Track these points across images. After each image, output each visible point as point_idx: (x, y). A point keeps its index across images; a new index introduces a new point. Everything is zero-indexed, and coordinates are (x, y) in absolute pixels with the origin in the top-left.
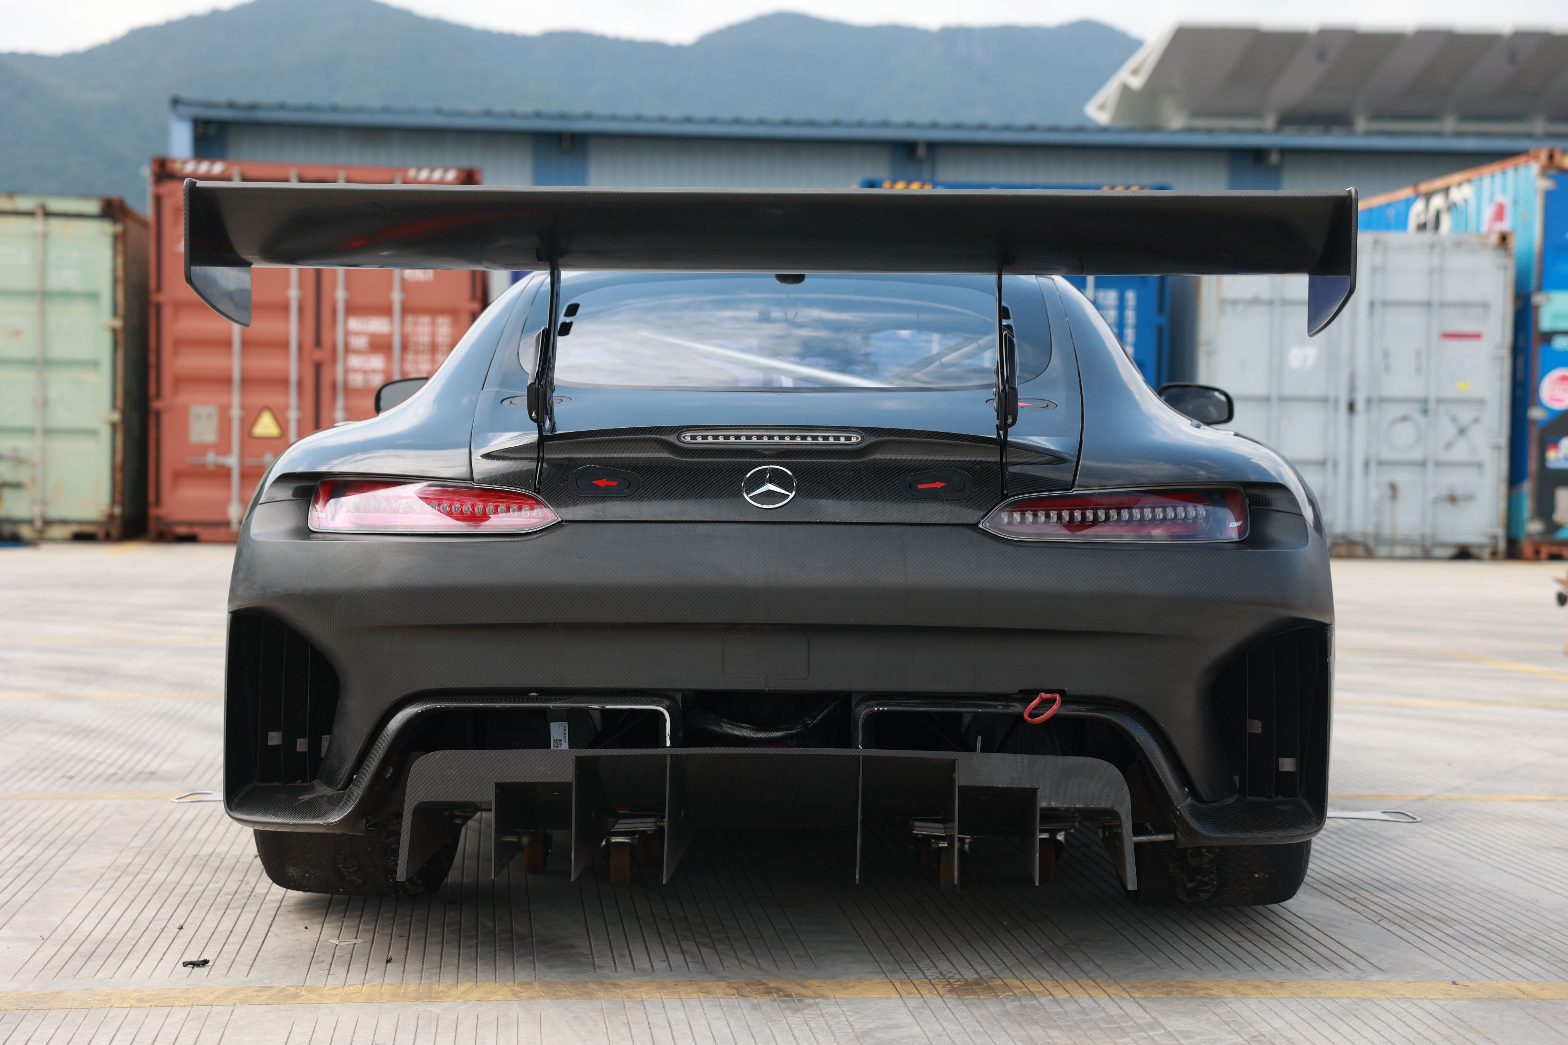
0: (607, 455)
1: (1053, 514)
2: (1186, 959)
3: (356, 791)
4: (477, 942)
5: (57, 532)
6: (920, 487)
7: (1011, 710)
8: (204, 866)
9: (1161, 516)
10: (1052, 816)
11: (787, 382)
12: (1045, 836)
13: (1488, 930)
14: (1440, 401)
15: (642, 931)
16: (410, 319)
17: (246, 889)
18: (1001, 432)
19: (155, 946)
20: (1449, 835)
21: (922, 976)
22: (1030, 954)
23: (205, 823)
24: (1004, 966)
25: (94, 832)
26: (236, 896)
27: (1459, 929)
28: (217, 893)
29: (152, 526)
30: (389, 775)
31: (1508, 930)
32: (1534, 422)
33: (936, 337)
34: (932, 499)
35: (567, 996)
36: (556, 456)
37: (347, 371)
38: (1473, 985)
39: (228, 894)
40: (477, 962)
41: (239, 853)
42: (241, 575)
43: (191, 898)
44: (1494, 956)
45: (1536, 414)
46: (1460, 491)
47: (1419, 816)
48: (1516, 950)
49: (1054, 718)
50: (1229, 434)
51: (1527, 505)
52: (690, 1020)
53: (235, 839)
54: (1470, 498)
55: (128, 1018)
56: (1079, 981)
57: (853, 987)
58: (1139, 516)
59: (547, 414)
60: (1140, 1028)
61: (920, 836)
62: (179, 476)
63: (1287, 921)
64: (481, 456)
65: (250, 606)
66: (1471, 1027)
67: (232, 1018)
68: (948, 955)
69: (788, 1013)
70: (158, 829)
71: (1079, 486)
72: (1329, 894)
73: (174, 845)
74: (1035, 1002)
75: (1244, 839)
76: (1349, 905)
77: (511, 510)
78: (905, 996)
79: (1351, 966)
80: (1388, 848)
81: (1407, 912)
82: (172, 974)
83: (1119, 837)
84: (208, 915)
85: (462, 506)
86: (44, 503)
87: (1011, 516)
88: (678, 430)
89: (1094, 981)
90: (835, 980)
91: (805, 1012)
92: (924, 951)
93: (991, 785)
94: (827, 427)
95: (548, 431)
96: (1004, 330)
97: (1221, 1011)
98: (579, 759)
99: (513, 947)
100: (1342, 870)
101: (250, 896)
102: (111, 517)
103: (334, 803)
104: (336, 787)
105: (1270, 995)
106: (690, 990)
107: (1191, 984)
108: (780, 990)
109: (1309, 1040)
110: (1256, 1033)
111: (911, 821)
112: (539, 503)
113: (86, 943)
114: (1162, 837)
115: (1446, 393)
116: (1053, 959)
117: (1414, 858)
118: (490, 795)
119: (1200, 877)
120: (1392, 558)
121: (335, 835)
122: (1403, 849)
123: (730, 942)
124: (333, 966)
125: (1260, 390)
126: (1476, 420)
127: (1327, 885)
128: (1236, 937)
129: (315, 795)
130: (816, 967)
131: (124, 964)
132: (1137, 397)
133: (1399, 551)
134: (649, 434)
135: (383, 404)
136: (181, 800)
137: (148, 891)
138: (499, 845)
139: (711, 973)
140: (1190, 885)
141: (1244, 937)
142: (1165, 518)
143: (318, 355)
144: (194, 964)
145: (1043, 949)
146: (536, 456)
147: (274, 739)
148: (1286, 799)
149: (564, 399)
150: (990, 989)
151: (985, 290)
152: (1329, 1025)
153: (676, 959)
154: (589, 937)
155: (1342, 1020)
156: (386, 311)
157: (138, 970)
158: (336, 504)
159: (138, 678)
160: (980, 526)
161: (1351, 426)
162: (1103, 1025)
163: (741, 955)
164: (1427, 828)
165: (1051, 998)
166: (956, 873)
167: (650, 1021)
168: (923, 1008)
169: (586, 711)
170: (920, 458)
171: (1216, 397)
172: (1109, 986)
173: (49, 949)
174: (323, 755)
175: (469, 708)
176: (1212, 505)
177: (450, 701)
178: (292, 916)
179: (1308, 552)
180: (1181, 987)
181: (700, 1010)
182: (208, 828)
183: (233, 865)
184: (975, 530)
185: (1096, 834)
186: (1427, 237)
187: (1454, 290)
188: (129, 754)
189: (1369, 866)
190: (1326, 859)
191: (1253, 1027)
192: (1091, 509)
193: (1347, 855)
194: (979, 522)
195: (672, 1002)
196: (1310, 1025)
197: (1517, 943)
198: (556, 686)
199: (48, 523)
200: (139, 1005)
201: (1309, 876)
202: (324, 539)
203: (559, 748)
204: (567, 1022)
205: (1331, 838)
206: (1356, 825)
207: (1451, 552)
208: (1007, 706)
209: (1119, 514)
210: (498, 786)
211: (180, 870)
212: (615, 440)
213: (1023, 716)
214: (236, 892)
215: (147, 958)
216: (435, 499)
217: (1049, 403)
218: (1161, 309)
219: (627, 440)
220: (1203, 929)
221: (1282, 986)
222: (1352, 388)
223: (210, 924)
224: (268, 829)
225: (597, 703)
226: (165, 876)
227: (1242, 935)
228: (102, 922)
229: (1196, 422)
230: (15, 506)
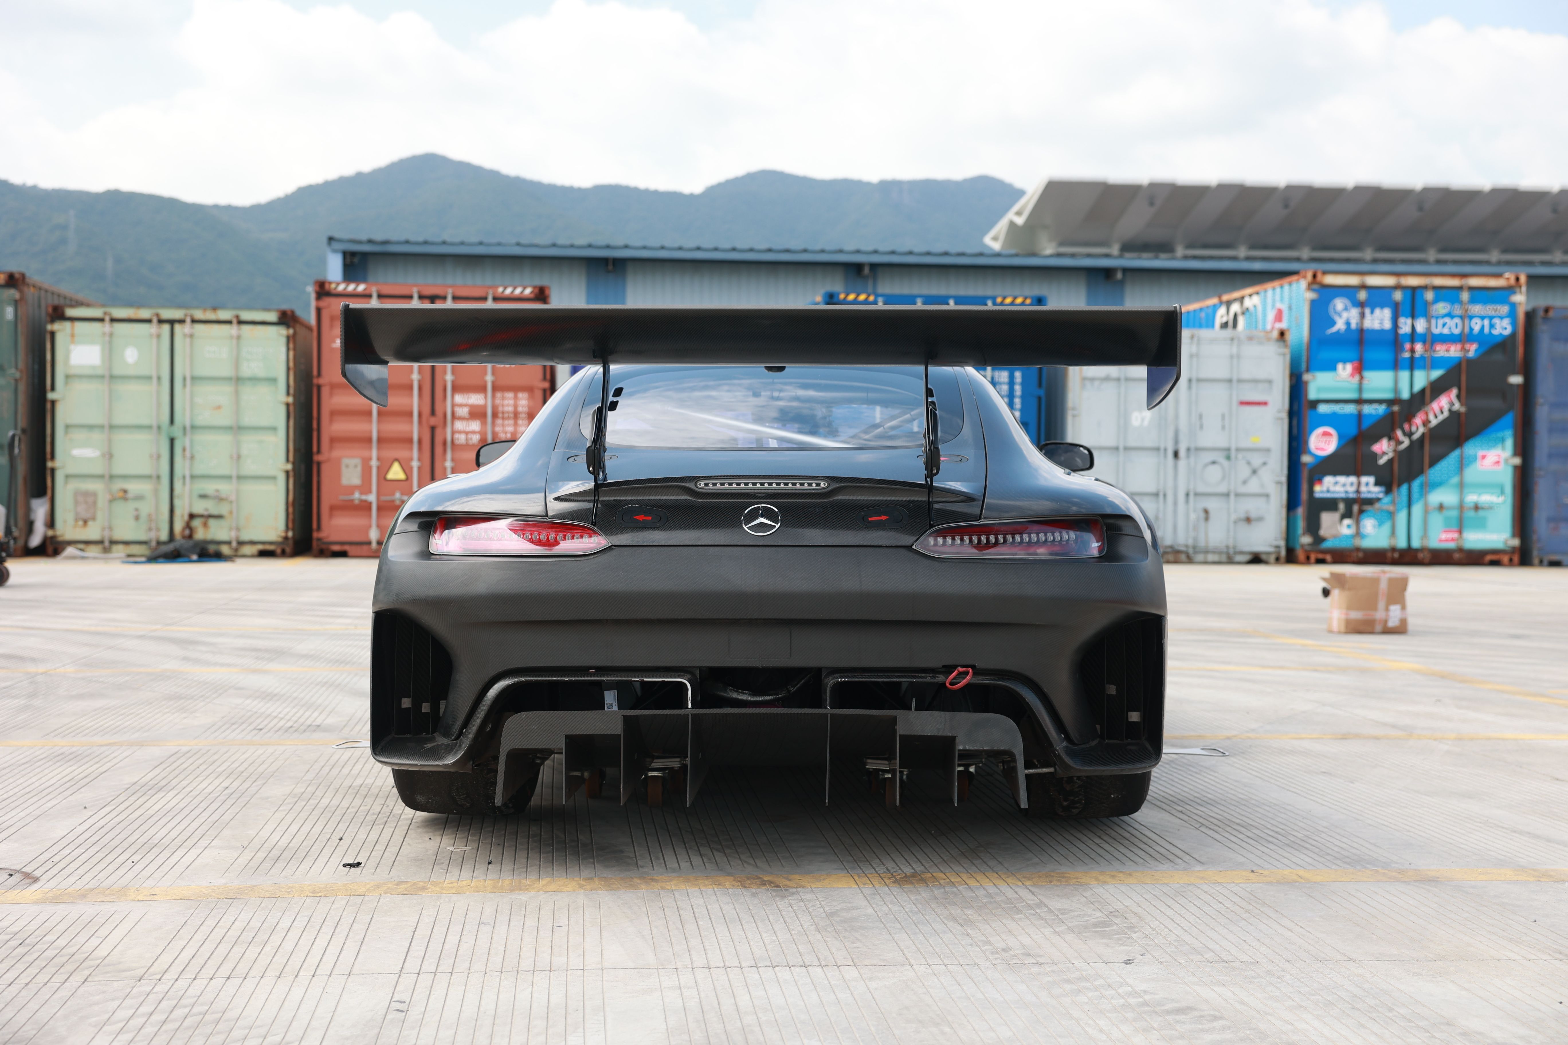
0: (644, 498)
1: (966, 538)
2: (1062, 857)
3: (465, 741)
4: (553, 848)
5: (247, 550)
6: (870, 519)
7: (937, 680)
8: (357, 793)
9: (1044, 539)
10: (966, 755)
11: (773, 444)
12: (961, 768)
13: (1277, 832)
14: (1238, 450)
15: (671, 840)
16: (499, 395)
17: (386, 810)
18: (928, 479)
19: (323, 852)
20: (1249, 764)
21: (874, 872)
22: (951, 854)
23: (357, 762)
24: (932, 863)
25: (278, 769)
26: (380, 816)
27: (1256, 832)
28: (366, 814)
29: (315, 544)
30: (488, 729)
31: (1290, 832)
32: (1305, 464)
33: (878, 409)
34: (879, 528)
35: (619, 888)
36: (607, 499)
37: (453, 433)
38: (1266, 873)
39: (374, 814)
40: (553, 863)
41: (381, 784)
42: (382, 586)
43: (348, 817)
44: (1280, 851)
45: (1306, 459)
46: (1253, 515)
47: (1227, 751)
48: (1295, 847)
49: (968, 686)
50: (1091, 479)
51: (1301, 525)
52: (707, 905)
53: (378, 774)
54: (1260, 519)
55: (305, 905)
56: (986, 873)
57: (824, 880)
58: (1027, 540)
59: (601, 468)
60: (1030, 907)
61: (871, 770)
62: (333, 508)
63: (1134, 828)
64: (553, 499)
65: (388, 608)
66: (1264, 903)
67: (379, 904)
68: (892, 855)
69: (777, 899)
70: (323, 767)
71: (984, 518)
72: (1164, 808)
73: (335, 779)
74: (955, 889)
75: (1104, 771)
76: (1178, 816)
77: (575, 538)
78: (861, 886)
79: (1180, 860)
80: (1205, 775)
81: (1218, 820)
82: (336, 872)
83: (1014, 769)
84: (360, 830)
85: (540, 535)
86: (238, 529)
87: (936, 540)
88: (696, 479)
89: (997, 873)
90: (811, 875)
91: (790, 898)
92: (875, 853)
93: (922, 734)
94: (803, 476)
95: (601, 480)
96: (930, 405)
97: (1087, 894)
98: (625, 718)
99: (579, 852)
100: (1173, 791)
101: (389, 816)
102: (286, 538)
103: (450, 749)
104: (451, 738)
105: (1122, 882)
106: (706, 883)
107: (1066, 875)
108: (772, 883)
109: (1150, 914)
110: (1112, 910)
111: (865, 759)
112: (595, 532)
113: (273, 850)
114: (1045, 770)
115: (1243, 444)
116: (967, 858)
117: (1223, 781)
118: (561, 744)
119: (1072, 798)
120: (1206, 563)
121: (450, 772)
122: (1216, 775)
123: (735, 848)
124: (450, 866)
125: (1112, 443)
126: (1265, 464)
127: (1162, 802)
128: (1098, 841)
129: (435, 744)
130: (797, 865)
131: (301, 865)
132: (1025, 452)
133: (1211, 557)
134: (674, 482)
135: (481, 460)
136: (339, 747)
137: (317, 812)
138: (568, 778)
139: (721, 870)
140: (1065, 804)
141: (1104, 840)
142: (1046, 540)
143: (433, 421)
144: (351, 865)
145: (960, 851)
146: (593, 498)
147: (406, 703)
148: (1134, 741)
149: (612, 457)
150: (923, 880)
151: (917, 376)
152: (1165, 903)
153: (697, 860)
154: (633, 844)
155: (1174, 899)
156: (482, 389)
157: (311, 870)
158: (449, 533)
159: (306, 657)
160: (914, 547)
161: (1176, 467)
162: (1003, 906)
163: (743, 857)
164: (1232, 759)
165: (966, 886)
166: (898, 797)
167: (678, 906)
168: (874, 894)
169: (631, 682)
170: (870, 498)
171: (1081, 451)
172: (1008, 877)
173: (248, 855)
174: (441, 716)
175: (546, 681)
176: (1080, 531)
177: (533, 676)
178: (420, 830)
179: (1148, 564)
180: (1059, 877)
181: (714, 897)
182: (358, 766)
183: (377, 793)
184: (910, 550)
185: (998, 766)
186: (1229, 332)
187: (1248, 371)
188: (301, 712)
189: (1192, 787)
190: (1161, 782)
191: (1111, 906)
192: (993, 534)
193: (1176, 780)
194: (913, 545)
195: (694, 892)
196: (1151, 904)
197: (1297, 842)
198: (608, 665)
199: (241, 543)
200: (312, 895)
201: (1150, 795)
202: (441, 559)
203: (611, 710)
204: (619, 906)
205: (1165, 768)
206: (1182, 757)
207: (1247, 558)
208: (934, 677)
209: (1013, 538)
210: (568, 737)
211: (339, 796)
212: (650, 487)
213: (945, 684)
214: (380, 813)
215: (317, 861)
216: (520, 530)
217: (962, 458)
218: (1040, 385)
219: (659, 487)
220: (1074, 834)
221: (1131, 875)
222: (1176, 441)
223: (361, 836)
224: (402, 768)
225: (638, 677)
226: (329, 801)
227: (1102, 839)
228: (285, 835)
229: (1068, 471)
230: (218, 532)
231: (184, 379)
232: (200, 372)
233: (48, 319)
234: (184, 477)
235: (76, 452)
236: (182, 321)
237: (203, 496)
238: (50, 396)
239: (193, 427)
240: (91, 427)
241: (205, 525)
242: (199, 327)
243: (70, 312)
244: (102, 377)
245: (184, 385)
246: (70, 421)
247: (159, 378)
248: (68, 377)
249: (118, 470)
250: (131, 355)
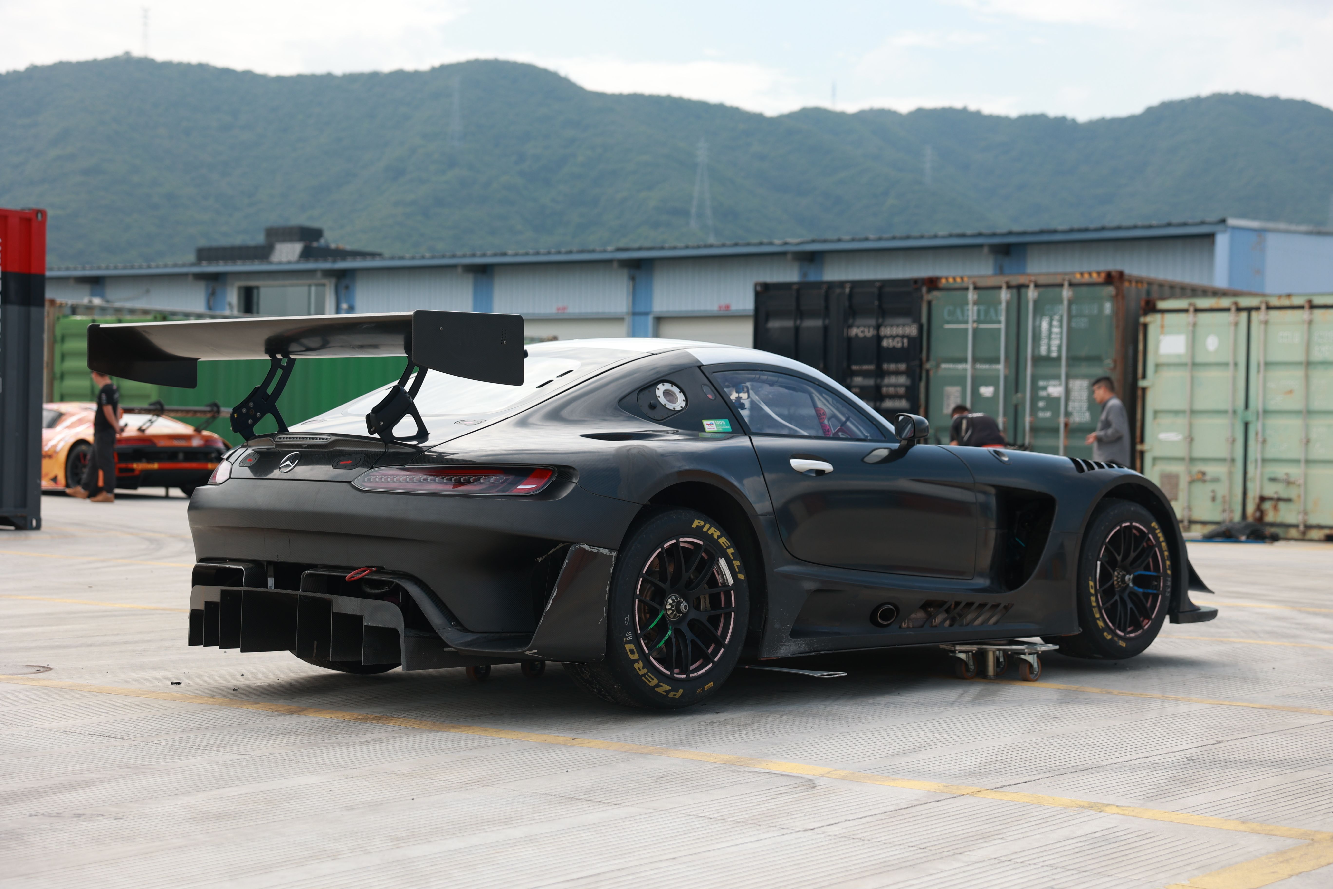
6: (341, 463)
10: (369, 630)
93: (345, 612)
160: (352, 483)
184: (349, 485)
194: (352, 481)
230: (1287, 514)
231: (1259, 365)
232: (1272, 358)
233: (1141, 312)
234: (1256, 461)
235: (1163, 436)
236: (1257, 309)
237: (1273, 480)
238: (1142, 383)
239: (1266, 412)
240: (1176, 413)
241: (1275, 508)
242: (1274, 314)
243: (1162, 305)
244: (1185, 365)
245: (1258, 371)
246: (1159, 407)
247: (1236, 364)
248: (1158, 366)
249: (1197, 454)
250: (1212, 343)
